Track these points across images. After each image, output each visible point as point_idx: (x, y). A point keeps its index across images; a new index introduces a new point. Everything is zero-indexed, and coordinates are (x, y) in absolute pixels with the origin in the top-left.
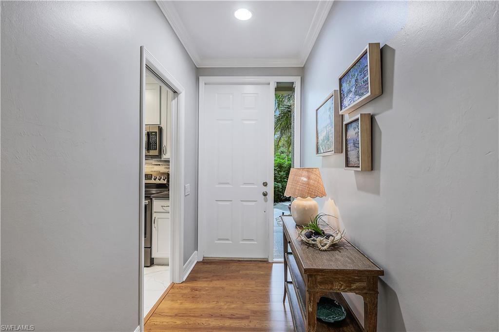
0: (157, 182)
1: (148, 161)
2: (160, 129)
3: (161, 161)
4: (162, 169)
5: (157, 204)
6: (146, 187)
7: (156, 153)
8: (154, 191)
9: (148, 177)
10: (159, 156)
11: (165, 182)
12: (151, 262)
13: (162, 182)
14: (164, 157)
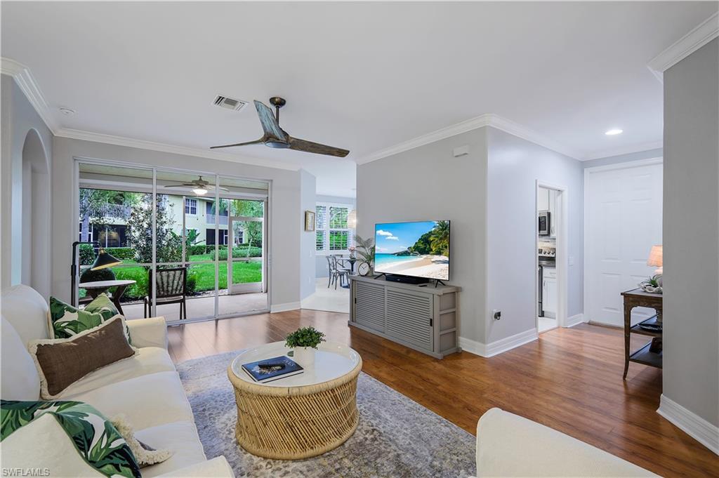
0: (547, 255)
1: (541, 239)
2: (549, 214)
3: (550, 239)
4: (550, 245)
5: (546, 271)
6: (539, 260)
7: (546, 232)
8: (544, 263)
9: (540, 251)
10: (549, 234)
11: (554, 256)
12: (542, 314)
13: (551, 255)
14: (552, 235)
